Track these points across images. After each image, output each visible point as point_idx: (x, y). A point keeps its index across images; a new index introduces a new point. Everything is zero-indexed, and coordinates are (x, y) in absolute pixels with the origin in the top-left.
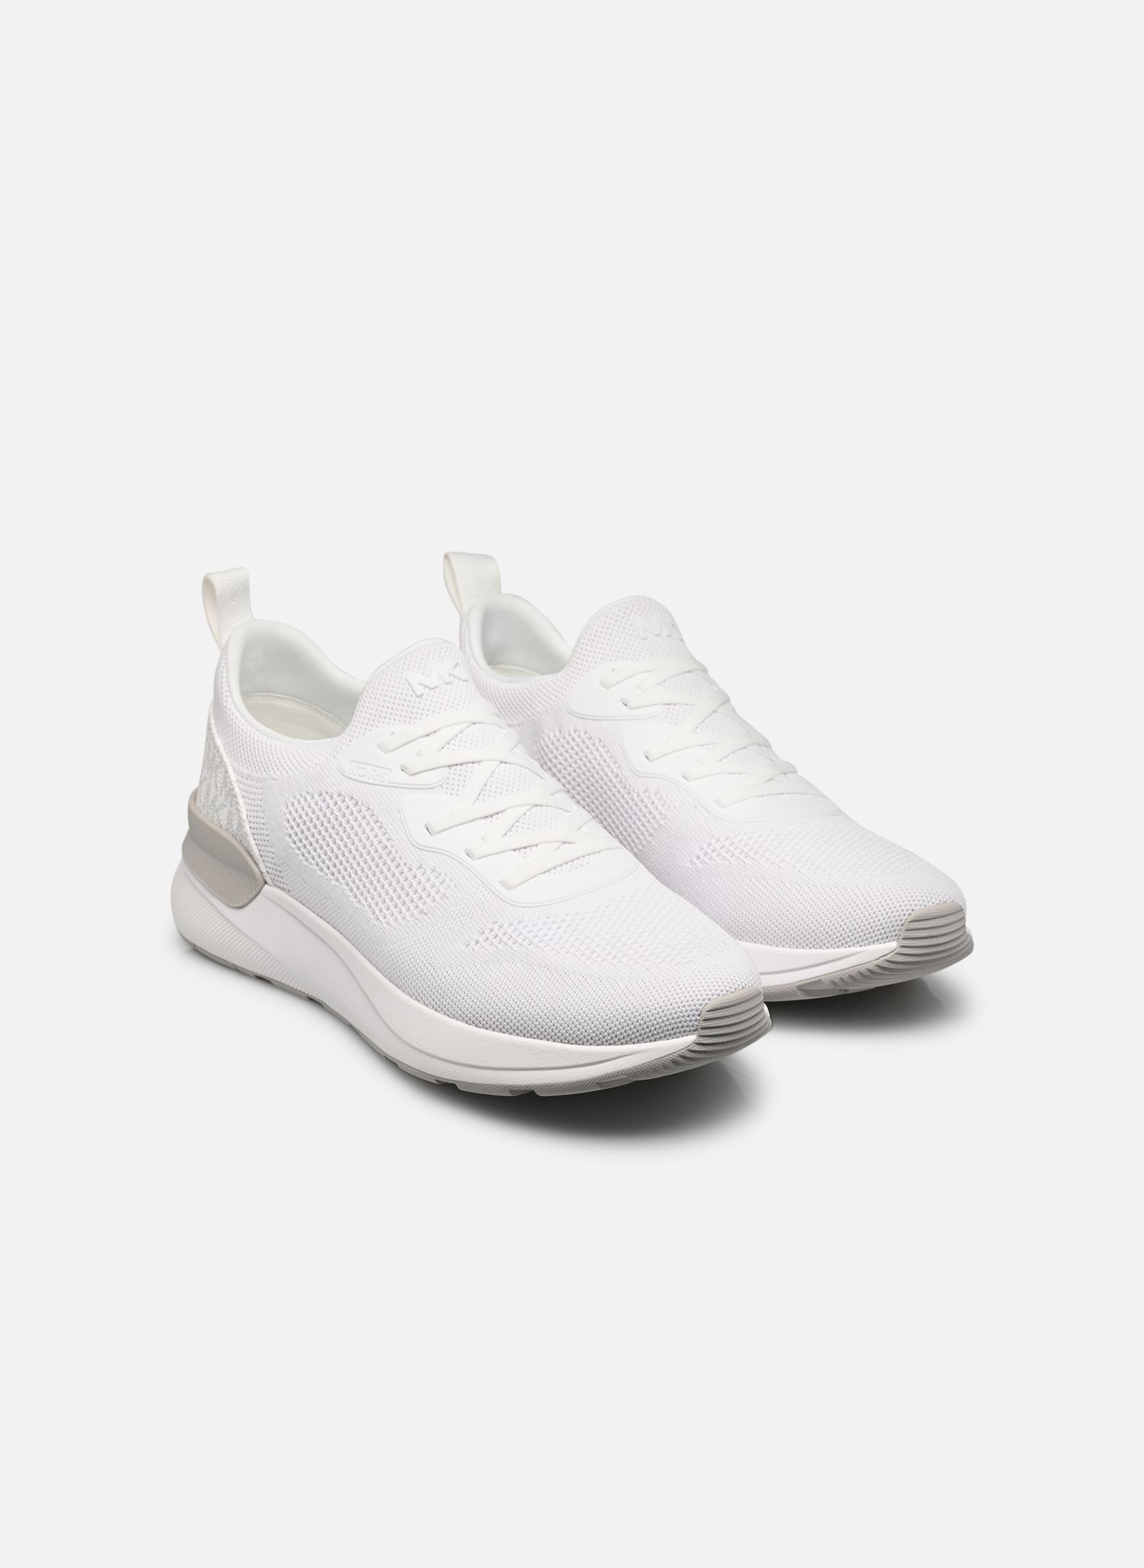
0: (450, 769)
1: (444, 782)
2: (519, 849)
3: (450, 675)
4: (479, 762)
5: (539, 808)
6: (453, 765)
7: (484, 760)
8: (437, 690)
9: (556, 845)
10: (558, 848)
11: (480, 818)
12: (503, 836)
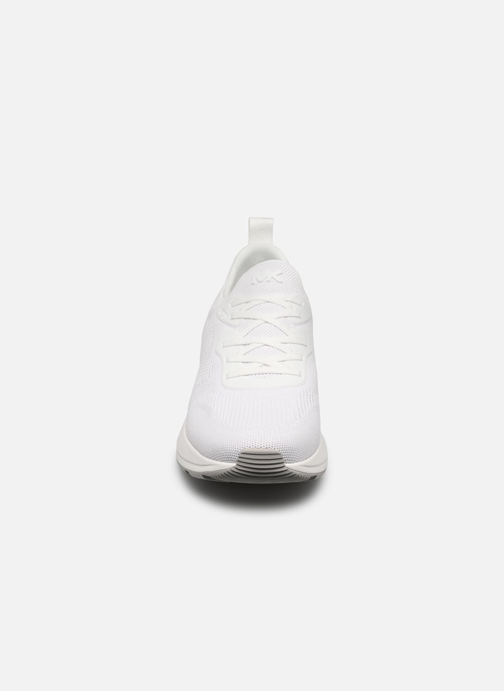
0: (245, 320)
1: (240, 325)
2: (245, 362)
3: (272, 278)
4: (256, 319)
5: (268, 347)
6: (247, 318)
7: (258, 319)
8: (261, 283)
9: (261, 365)
10: (261, 366)
11: (241, 345)
12: (244, 355)
